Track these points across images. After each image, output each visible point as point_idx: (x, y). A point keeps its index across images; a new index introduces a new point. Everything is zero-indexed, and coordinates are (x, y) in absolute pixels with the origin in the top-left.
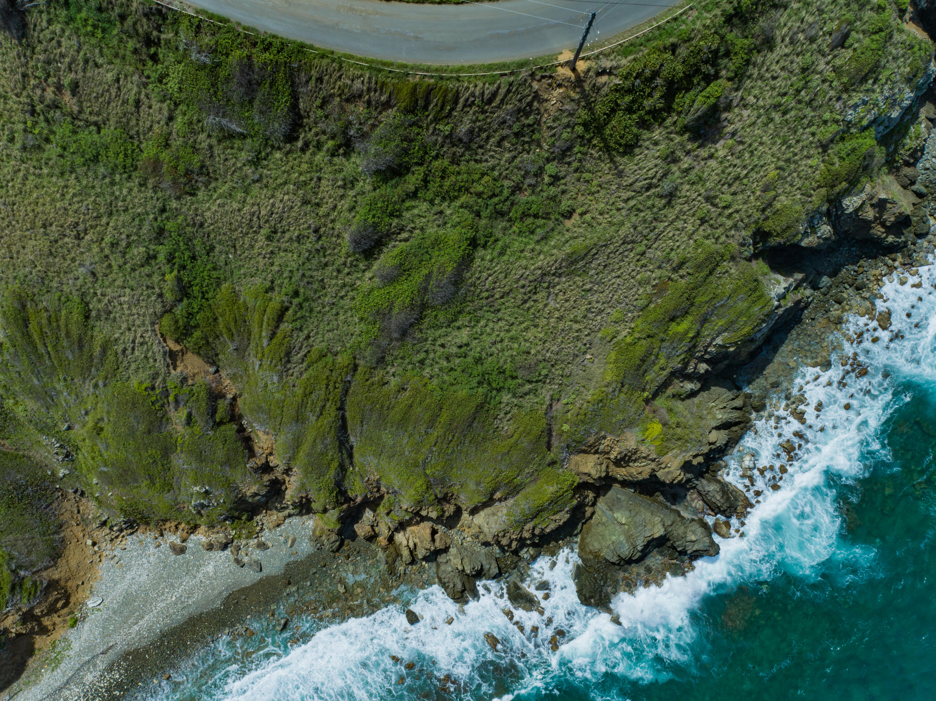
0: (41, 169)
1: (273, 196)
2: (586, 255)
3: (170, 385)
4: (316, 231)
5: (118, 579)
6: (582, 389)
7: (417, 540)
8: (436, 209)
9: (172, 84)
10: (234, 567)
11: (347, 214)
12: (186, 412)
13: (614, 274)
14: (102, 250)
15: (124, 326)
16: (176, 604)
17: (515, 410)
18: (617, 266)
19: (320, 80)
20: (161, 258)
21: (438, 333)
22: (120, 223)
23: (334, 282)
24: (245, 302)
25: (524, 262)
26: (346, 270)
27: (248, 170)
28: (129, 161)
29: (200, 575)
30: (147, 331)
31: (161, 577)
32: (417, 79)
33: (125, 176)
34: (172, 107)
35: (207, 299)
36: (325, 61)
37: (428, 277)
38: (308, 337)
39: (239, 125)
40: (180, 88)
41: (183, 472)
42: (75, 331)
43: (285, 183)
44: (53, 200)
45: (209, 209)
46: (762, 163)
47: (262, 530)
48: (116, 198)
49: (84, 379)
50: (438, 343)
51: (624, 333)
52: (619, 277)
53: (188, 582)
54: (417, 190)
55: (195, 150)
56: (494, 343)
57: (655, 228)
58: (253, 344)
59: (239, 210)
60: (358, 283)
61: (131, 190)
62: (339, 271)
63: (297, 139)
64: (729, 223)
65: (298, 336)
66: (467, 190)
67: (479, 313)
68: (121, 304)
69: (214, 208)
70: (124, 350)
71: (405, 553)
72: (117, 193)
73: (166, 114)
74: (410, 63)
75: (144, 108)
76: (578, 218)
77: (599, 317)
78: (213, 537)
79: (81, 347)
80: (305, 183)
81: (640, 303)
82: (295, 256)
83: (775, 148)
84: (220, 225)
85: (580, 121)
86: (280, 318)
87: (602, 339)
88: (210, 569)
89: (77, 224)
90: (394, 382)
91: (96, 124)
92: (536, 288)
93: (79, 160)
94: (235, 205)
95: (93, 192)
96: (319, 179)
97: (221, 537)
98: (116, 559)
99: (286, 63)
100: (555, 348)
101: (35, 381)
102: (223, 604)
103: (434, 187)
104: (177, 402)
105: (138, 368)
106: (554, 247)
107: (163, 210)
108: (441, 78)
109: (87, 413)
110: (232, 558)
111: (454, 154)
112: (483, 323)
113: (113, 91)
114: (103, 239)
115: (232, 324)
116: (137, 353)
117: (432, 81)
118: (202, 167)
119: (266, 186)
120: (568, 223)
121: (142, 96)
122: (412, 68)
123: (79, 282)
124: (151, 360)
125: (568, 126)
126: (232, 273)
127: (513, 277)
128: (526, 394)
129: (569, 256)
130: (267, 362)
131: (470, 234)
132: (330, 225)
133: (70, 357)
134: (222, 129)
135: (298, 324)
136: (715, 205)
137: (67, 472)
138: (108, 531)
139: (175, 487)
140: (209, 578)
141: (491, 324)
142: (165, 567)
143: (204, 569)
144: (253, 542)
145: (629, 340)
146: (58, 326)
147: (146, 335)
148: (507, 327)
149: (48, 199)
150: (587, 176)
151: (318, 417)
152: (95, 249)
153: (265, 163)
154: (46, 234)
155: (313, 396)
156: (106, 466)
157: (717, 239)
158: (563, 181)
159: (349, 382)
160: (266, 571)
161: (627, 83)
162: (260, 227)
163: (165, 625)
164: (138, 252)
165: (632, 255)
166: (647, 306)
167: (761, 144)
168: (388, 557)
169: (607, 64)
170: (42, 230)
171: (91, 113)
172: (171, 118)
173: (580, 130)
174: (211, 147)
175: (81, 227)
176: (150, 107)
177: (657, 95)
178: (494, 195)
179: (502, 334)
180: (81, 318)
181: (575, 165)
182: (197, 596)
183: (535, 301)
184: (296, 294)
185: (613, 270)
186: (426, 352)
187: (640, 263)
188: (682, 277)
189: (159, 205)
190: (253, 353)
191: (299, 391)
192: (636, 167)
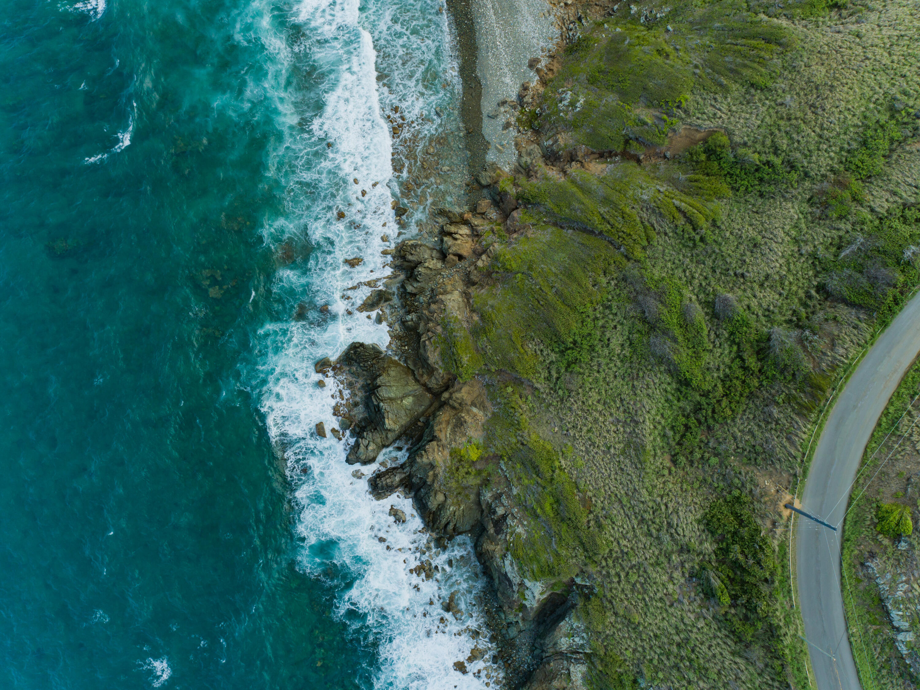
0: (874, 103)
1: (783, 256)
2: (639, 458)
3: (675, 120)
4: (743, 275)
5: (532, 9)
6: (533, 414)
7: (459, 242)
8: (722, 367)
9: (896, 224)
10: (501, 98)
11: (746, 303)
12: (649, 122)
13: (613, 473)
14: (796, 119)
15: (734, 108)
16: (493, 43)
17: (541, 359)
18: (618, 478)
19: (856, 327)
20: (772, 158)
21: (627, 328)
22: (811, 140)
23: (699, 271)
24: (713, 201)
25: (653, 412)
26: (704, 284)
27: (809, 248)
28: (853, 167)
29: (506, 70)
30: (723, 123)
31: (518, 41)
32: (828, 395)
33: (844, 159)
34: (880, 216)
35: (725, 175)
36: (868, 337)
37: (675, 340)
38: (666, 234)
39: (847, 256)
40: (892, 227)
41: (600, 97)
42: (746, 72)
43: (789, 270)
44: (848, 102)
45: (793, 208)
46: (648, 614)
47: (519, 131)
48: (830, 146)
49: (705, 61)
50: (619, 327)
51: (563, 462)
52: (609, 476)
53: (505, 58)
54: (743, 360)
55: (840, 218)
56: (599, 365)
57: (636, 517)
58: (677, 192)
59: (783, 228)
60: (691, 288)
61: (832, 159)
62: (706, 278)
63: (818, 292)
64: (613, 572)
65: (670, 228)
66: (726, 395)
67: (627, 365)
68: (751, 113)
69: (792, 211)
70: (715, 99)
71: (453, 229)
72: (833, 148)
73: (878, 209)
74: (840, 395)
75: (887, 195)
76: (668, 465)
77: (584, 449)
78: (530, 92)
79: (732, 71)
80: (782, 284)
81: (582, 483)
82: (729, 252)
83: (654, 628)
84: (777, 210)
85: (743, 494)
86: (690, 220)
87: (566, 446)
88: (507, 80)
89: (824, 110)
90: (603, 280)
91: (889, 157)
92: (629, 413)
93: (870, 133)
94: (787, 228)
95: (842, 131)
96: (780, 294)
97: (528, 99)
98: (547, 15)
99: (879, 309)
100: (575, 407)
101: (717, 25)
102: (476, 77)
103: (739, 373)
104: (660, 119)
105: (698, 104)
106: (654, 440)
107: (806, 174)
108: (821, 411)
109: (677, 50)
110: (509, 100)
111: (758, 397)
112: (619, 364)
113: (909, 180)
114: (804, 122)
115: (700, 185)
116: (710, 108)
117: (822, 404)
118: (827, 216)
119: (792, 255)
120: (667, 457)
121: (897, 198)
122: (837, 395)
123: (780, 91)
124: (700, 116)
125: (743, 485)
126: (738, 202)
127: (645, 401)
128: (549, 372)
129: (643, 447)
130: (661, 196)
131: (694, 383)
132: (742, 287)
133: (727, 59)
134: (849, 243)
135: (679, 231)
136: (631, 568)
137: (632, 12)
138: (572, 19)
139: (589, 86)
140: (501, 76)
141: (615, 369)
142: (525, 47)
143: (509, 75)
144: (513, 120)
145: (557, 464)
146: (755, 62)
147: (720, 121)
148: (608, 379)
149: (851, 98)
150: (696, 485)
151: (601, 215)
152: (799, 114)
153: (810, 262)
154: (826, 84)
155: (620, 218)
156: (630, 44)
157: (606, 559)
158: (700, 466)
159: (619, 249)
160: (485, 120)
161: (759, 539)
162: (764, 237)
163: (481, 28)
164: (784, 143)
165: (623, 492)
166: (577, 488)
167: (663, 619)
168: (454, 214)
169: (779, 531)
170: (830, 83)
171: (899, 156)
172: (872, 210)
173: (736, 493)
174: (838, 229)
175: (820, 111)
176: (887, 200)
177: (740, 557)
178: (713, 412)
179: (603, 375)
180: (754, 81)
181: (709, 480)
182: (492, 61)
183: (618, 408)
184: (702, 239)
185: (616, 473)
186: (616, 314)
187: (613, 496)
188: (589, 522)
189: (812, 173)
190: (670, 189)
191: (628, 210)
192: (689, 521)
